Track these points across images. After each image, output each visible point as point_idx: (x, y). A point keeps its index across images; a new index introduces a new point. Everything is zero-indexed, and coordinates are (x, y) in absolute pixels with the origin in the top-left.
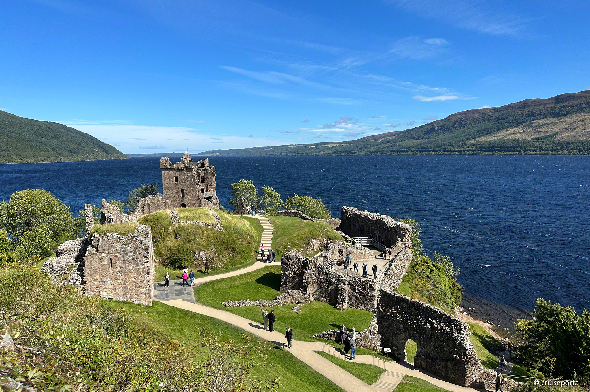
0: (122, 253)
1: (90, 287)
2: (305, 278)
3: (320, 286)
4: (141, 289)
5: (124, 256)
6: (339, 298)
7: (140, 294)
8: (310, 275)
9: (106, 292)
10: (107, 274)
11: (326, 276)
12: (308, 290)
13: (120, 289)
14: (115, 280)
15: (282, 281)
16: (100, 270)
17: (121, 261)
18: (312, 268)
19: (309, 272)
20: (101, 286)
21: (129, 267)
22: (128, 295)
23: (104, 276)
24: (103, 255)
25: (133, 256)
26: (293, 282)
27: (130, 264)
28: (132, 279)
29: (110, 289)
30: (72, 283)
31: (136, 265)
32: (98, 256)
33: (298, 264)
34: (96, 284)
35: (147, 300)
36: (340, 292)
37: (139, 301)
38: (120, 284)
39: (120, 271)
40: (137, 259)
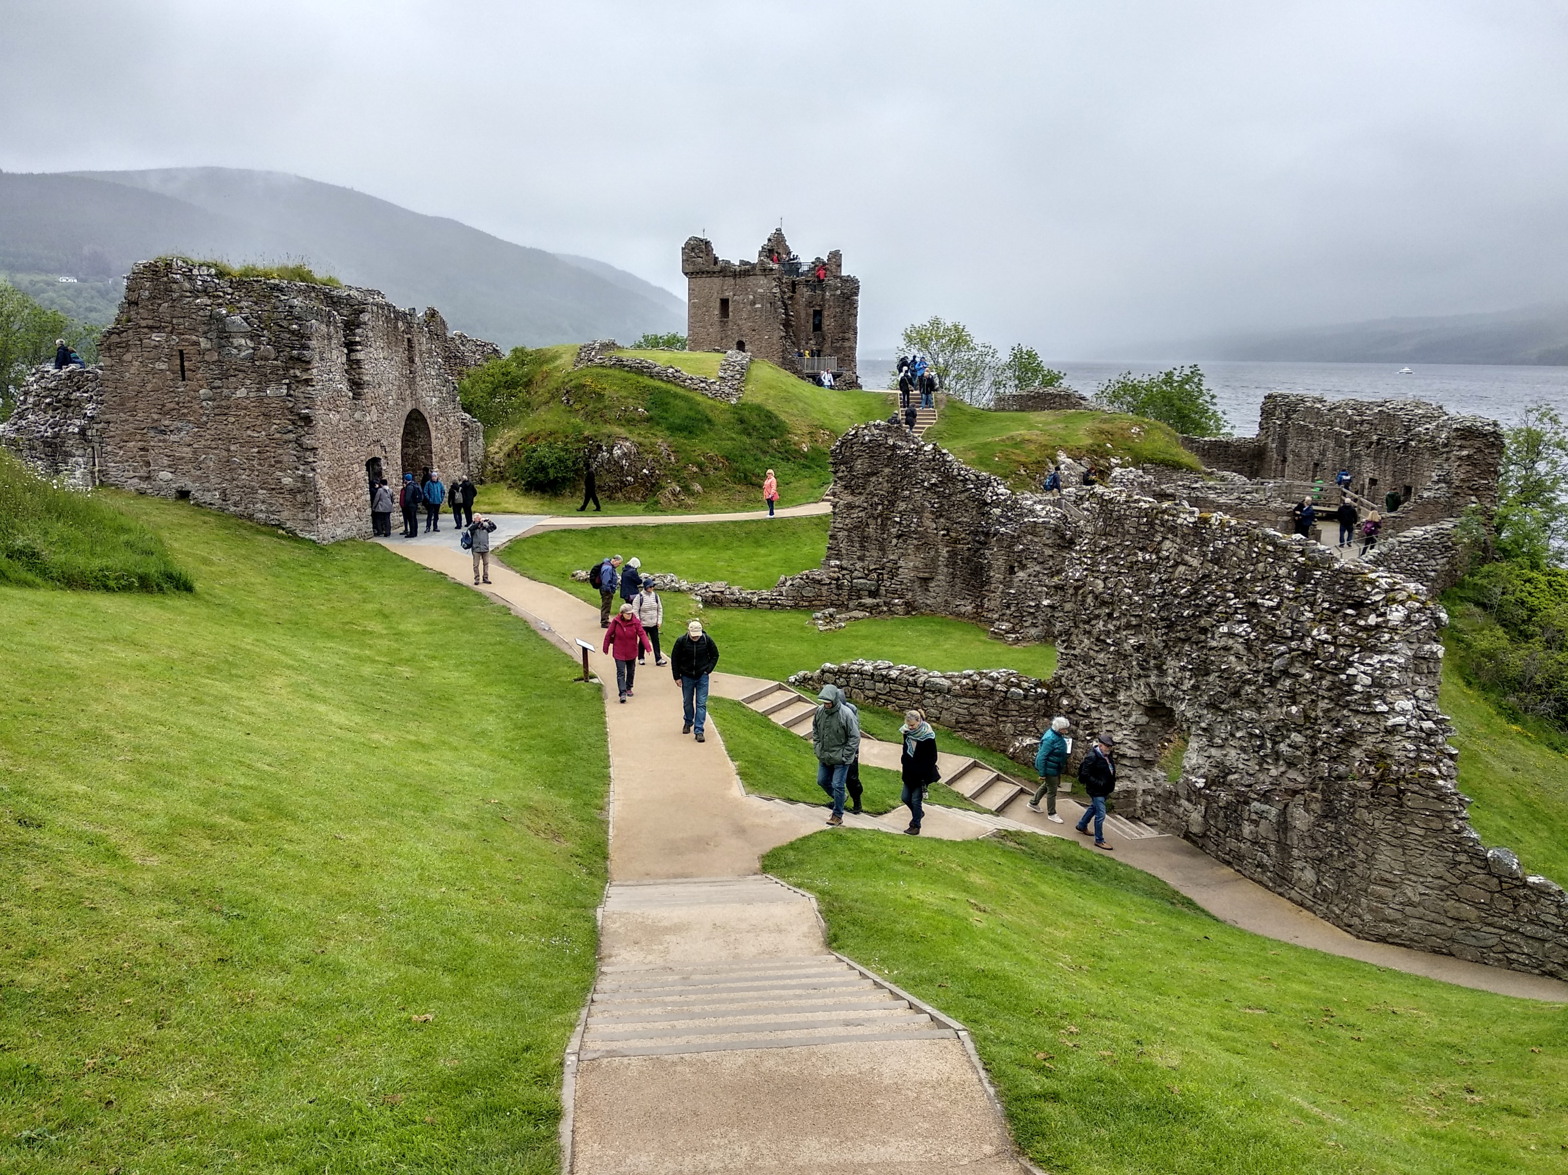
0: (213, 335)
2: (898, 520)
4: (279, 473)
5: (221, 346)
7: (277, 489)
8: (922, 509)
9: (169, 466)
10: (170, 405)
13: (211, 464)
14: (197, 430)
15: (831, 537)
16: (149, 387)
17: (214, 363)
18: (933, 481)
19: (918, 497)
20: (152, 443)
21: (236, 388)
22: (237, 486)
23: (164, 412)
24: (156, 337)
25: (248, 348)
26: (864, 539)
27: (241, 375)
28: (249, 432)
29: (183, 458)
30: (76, 430)
31: (260, 383)
32: (141, 340)
33: (887, 470)
34: (138, 437)
35: (300, 516)
36: (1021, 574)
37: (273, 513)
38: (213, 445)
39: (210, 400)
40: (263, 363)
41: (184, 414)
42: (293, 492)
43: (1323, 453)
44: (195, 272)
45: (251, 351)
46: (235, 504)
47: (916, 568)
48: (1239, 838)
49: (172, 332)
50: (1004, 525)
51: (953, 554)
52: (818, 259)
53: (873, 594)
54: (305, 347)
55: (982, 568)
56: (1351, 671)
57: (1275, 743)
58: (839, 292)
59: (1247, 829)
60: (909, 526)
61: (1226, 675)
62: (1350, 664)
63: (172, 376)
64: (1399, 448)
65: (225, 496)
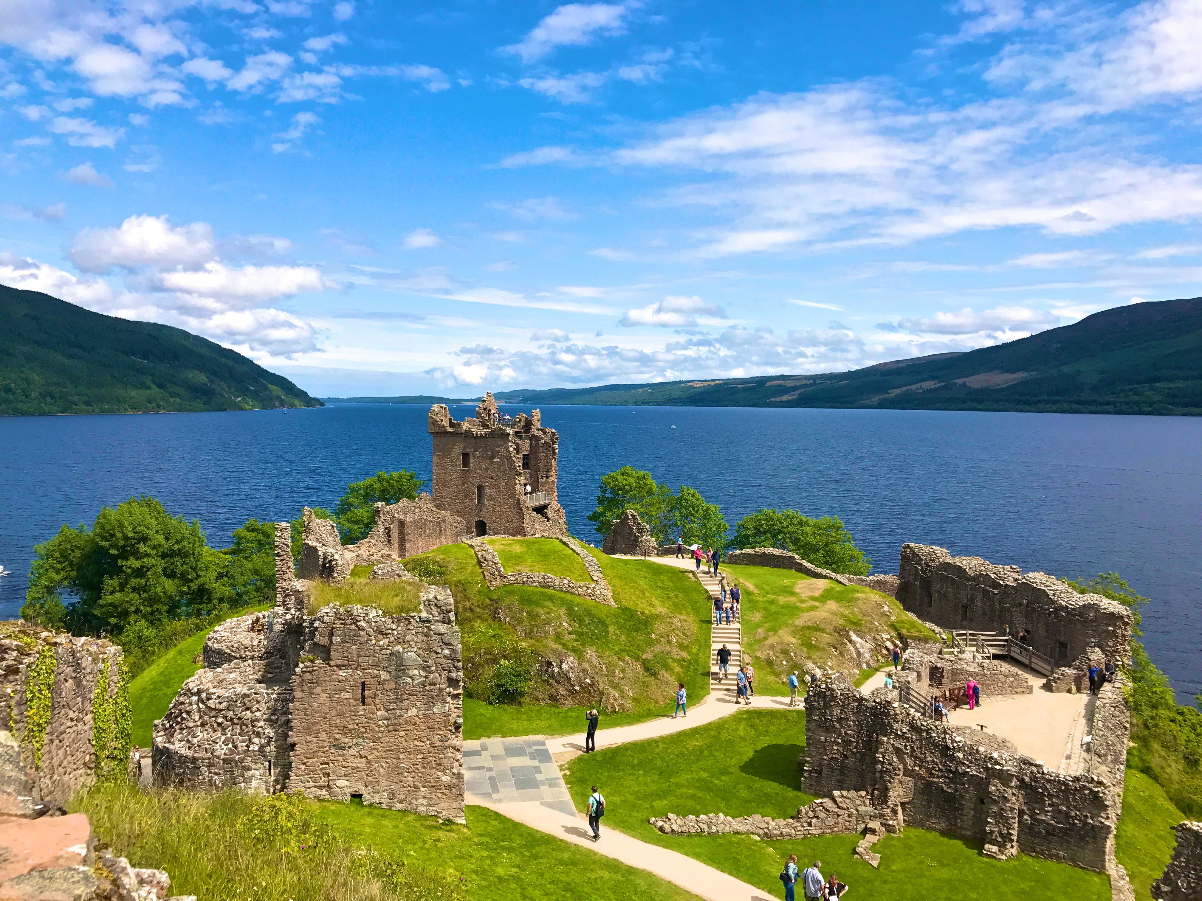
0: (392, 669)
1: (305, 760)
2: (881, 759)
3: (929, 784)
4: (440, 773)
5: (398, 677)
6: (992, 826)
7: (436, 786)
8: (898, 751)
9: (346, 775)
10: (350, 727)
11: (946, 756)
12: (891, 794)
13: (382, 770)
14: (372, 744)
16: (333, 713)
17: (391, 690)
18: (903, 730)
20: (332, 758)
21: (408, 709)
22: (402, 787)
23: (345, 732)
24: (343, 673)
25: (420, 676)
27: (413, 698)
28: (416, 743)
29: (358, 767)
30: (256, 748)
31: (428, 703)
32: (329, 676)
34: (321, 754)
35: (454, 805)
37: (431, 806)
38: (384, 755)
39: (385, 719)
40: (432, 687)
41: (363, 733)
42: (449, 787)
44: (371, 616)
45: (423, 679)
46: (401, 802)
47: (899, 796)
49: (357, 669)
50: (969, 766)
51: (927, 785)
53: (872, 818)
63: (355, 703)
64: (1049, 614)
65: (392, 795)
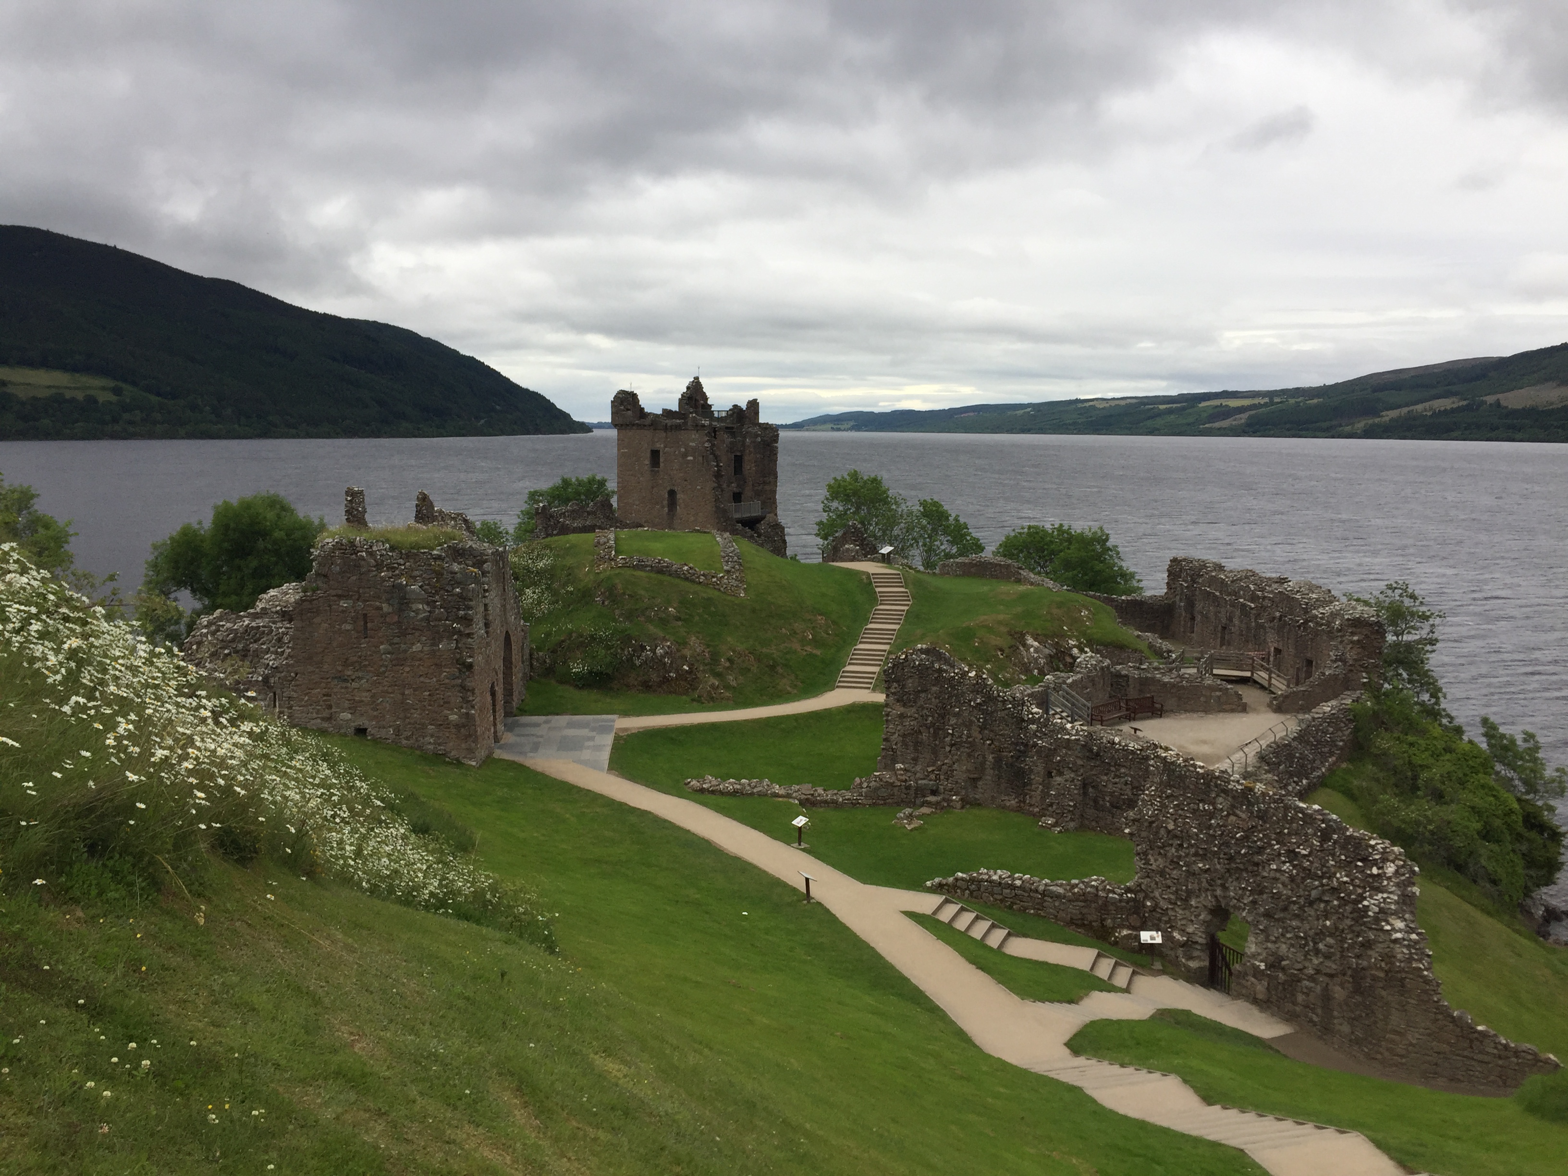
0: (395, 602)
1: (307, 691)
4: (447, 712)
5: (401, 610)
6: (1053, 798)
7: (444, 725)
9: (349, 708)
10: (353, 659)
13: (387, 705)
14: (376, 678)
15: (886, 740)
16: (335, 644)
17: (393, 624)
18: (979, 701)
19: (966, 714)
20: (335, 690)
21: (413, 644)
22: (410, 723)
23: (346, 664)
24: (344, 604)
25: (424, 611)
26: (917, 744)
27: (417, 634)
28: (422, 679)
29: (362, 701)
30: (260, 678)
31: (434, 639)
32: (330, 606)
33: (934, 689)
34: (323, 685)
35: (463, 746)
36: (1059, 779)
37: (439, 745)
38: (390, 690)
39: (389, 653)
40: (437, 623)
41: (365, 666)
42: (458, 726)
43: (1230, 619)
44: (375, 548)
45: (428, 614)
46: (407, 738)
47: (968, 771)
48: (1295, 1003)
49: (358, 600)
50: (1040, 738)
51: (998, 760)
52: (735, 406)
53: (934, 793)
54: (469, 608)
55: (1024, 772)
56: (1366, 903)
57: (1315, 943)
58: (759, 439)
59: (1300, 998)
60: (960, 737)
61: (1277, 897)
62: (1365, 899)
63: (356, 635)
64: (1299, 627)
65: (398, 732)
